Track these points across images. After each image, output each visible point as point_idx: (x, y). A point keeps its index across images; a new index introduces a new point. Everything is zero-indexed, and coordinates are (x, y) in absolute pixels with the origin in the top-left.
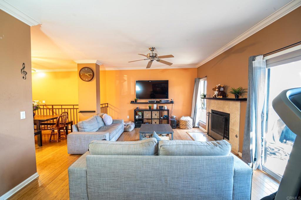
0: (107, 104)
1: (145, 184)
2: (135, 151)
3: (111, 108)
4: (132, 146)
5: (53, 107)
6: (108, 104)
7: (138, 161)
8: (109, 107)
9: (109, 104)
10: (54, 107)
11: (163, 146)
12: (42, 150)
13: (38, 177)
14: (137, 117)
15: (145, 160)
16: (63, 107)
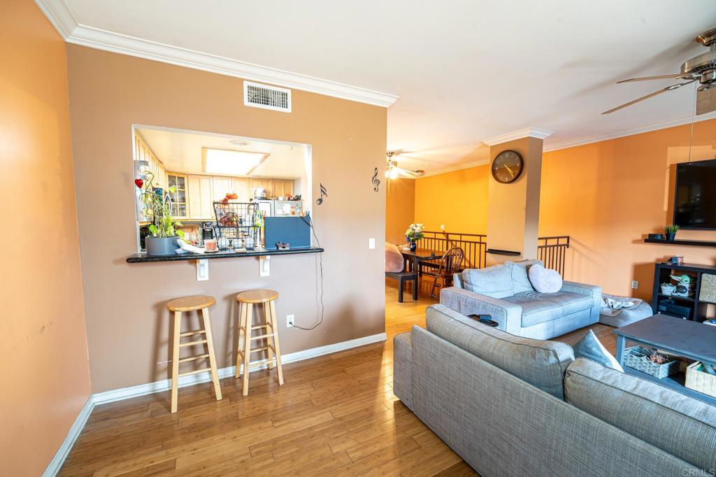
0: (566, 239)
1: (506, 446)
2: (493, 354)
3: (577, 250)
4: (493, 341)
5: (447, 237)
6: (568, 238)
7: (494, 380)
8: (572, 247)
9: (574, 240)
10: (451, 237)
11: (576, 375)
12: (416, 305)
13: (385, 341)
14: (668, 290)
15: (508, 387)
16: (464, 238)
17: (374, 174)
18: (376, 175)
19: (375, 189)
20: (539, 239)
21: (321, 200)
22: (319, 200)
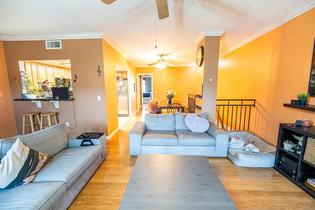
6: (255, 100)
14: (286, 146)
17: (98, 69)
18: (99, 69)
19: (99, 75)
20: (217, 100)
21: (75, 81)
22: (74, 80)
